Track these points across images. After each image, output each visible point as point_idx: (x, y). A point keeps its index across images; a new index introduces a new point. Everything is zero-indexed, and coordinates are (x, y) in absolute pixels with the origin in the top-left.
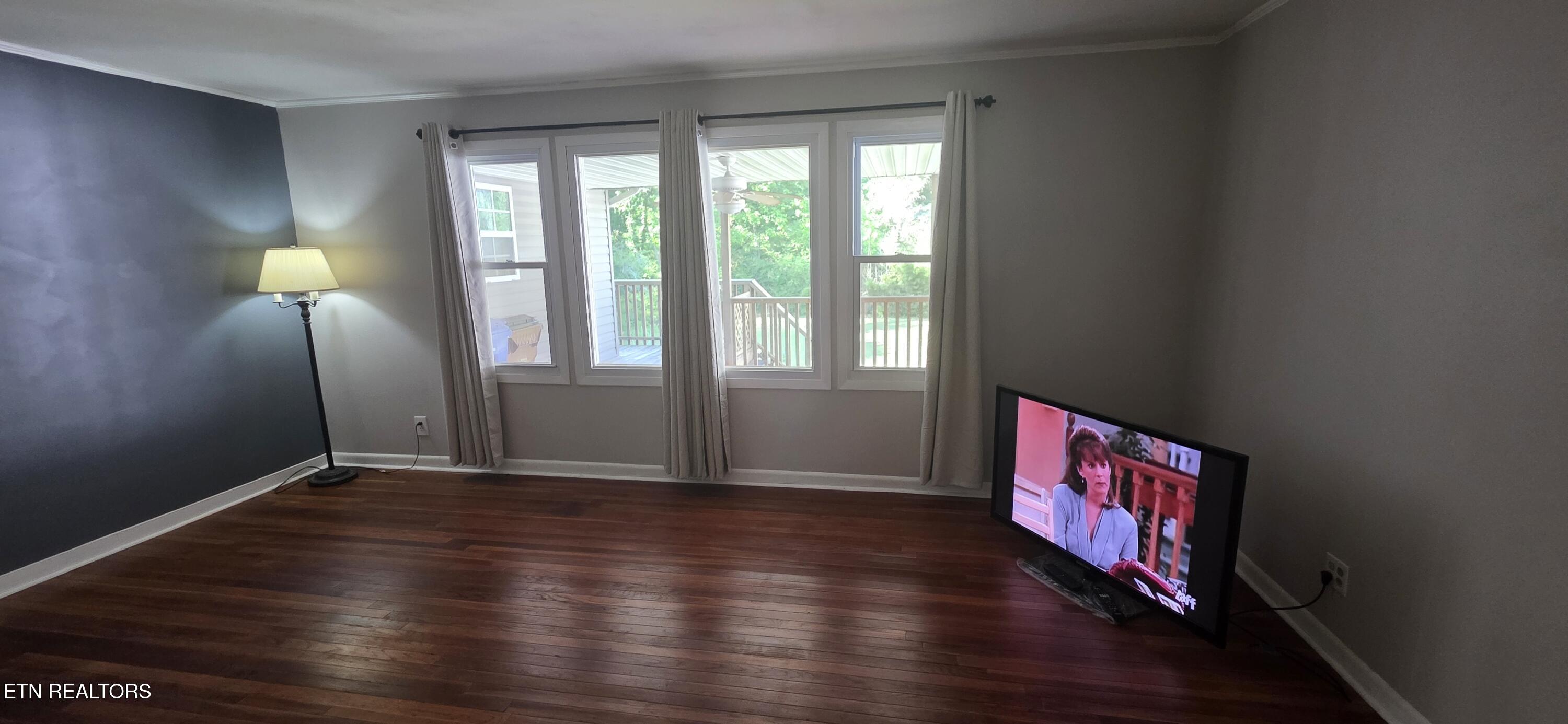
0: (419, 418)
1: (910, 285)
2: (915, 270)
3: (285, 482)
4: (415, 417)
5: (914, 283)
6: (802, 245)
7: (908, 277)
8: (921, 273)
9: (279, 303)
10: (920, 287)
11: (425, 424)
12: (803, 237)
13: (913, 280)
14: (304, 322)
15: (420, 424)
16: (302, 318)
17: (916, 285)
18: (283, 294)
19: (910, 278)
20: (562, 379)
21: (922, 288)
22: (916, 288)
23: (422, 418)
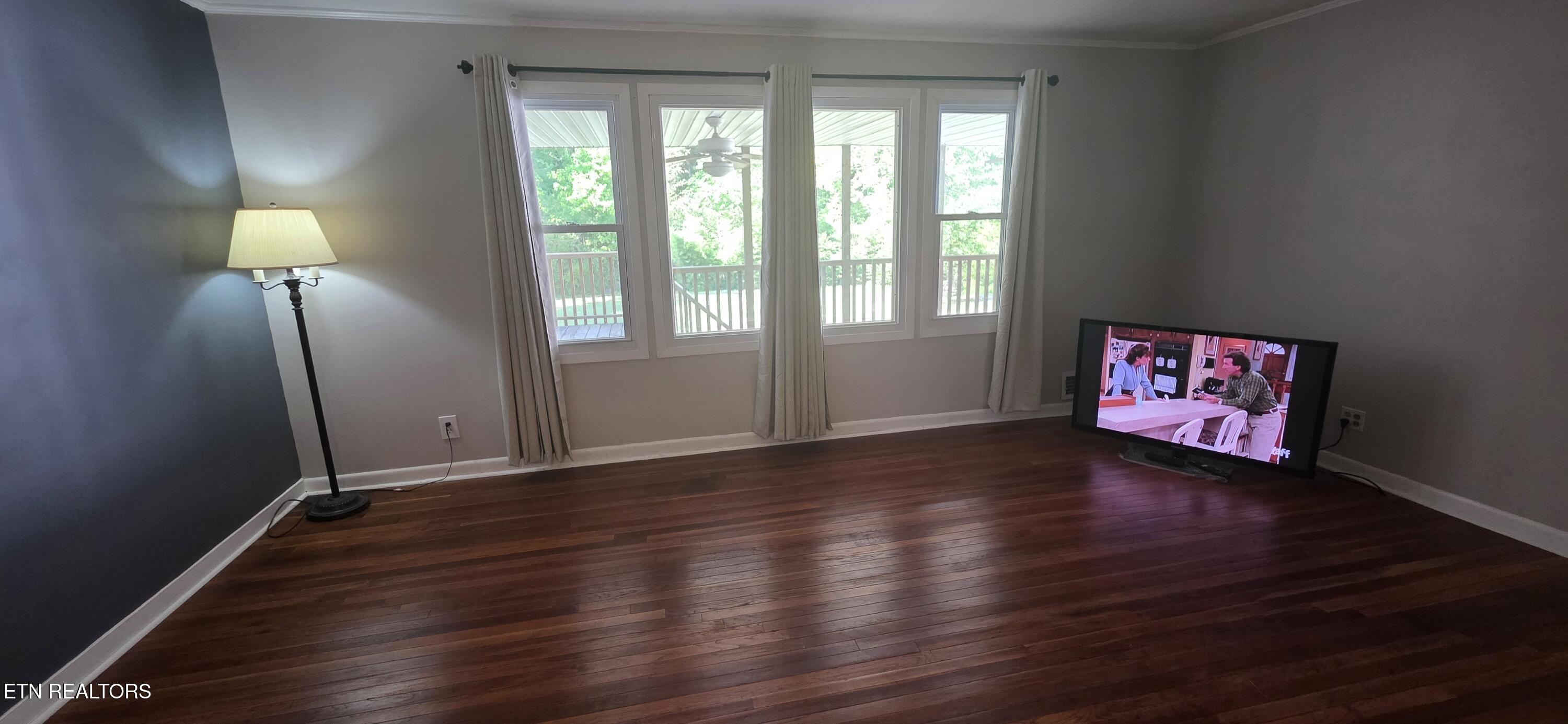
0: (443, 418)
1: (683, 260)
2: (686, 245)
3: (272, 522)
4: (439, 418)
5: (686, 257)
6: (563, 221)
7: (680, 251)
8: (691, 247)
9: (261, 283)
10: (691, 261)
11: (454, 425)
12: (563, 212)
13: (684, 255)
14: (293, 307)
15: (448, 425)
16: (291, 302)
17: (687, 260)
18: (266, 270)
19: (681, 253)
20: (641, 353)
21: (693, 262)
22: (688, 262)
23: (450, 418)
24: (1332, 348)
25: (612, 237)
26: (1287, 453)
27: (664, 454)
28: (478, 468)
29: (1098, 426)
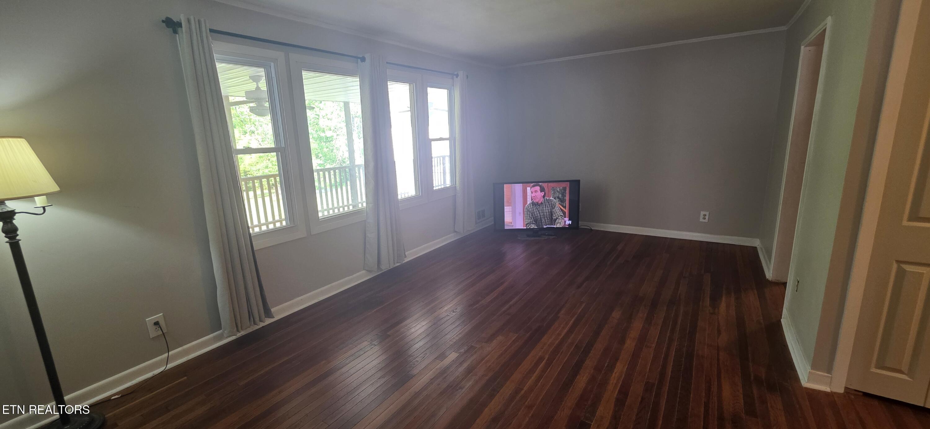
0: (150, 319)
4: (147, 320)
11: (162, 323)
14: (7, 240)
15: (157, 323)
16: (5, 235)
20: (301, 233)
23: (158, 317)
24: (578, 182)
25: (273, 156)
26: (570, 222)
27: (319, 299)
28: (187, 352)
29: (505, 228)
